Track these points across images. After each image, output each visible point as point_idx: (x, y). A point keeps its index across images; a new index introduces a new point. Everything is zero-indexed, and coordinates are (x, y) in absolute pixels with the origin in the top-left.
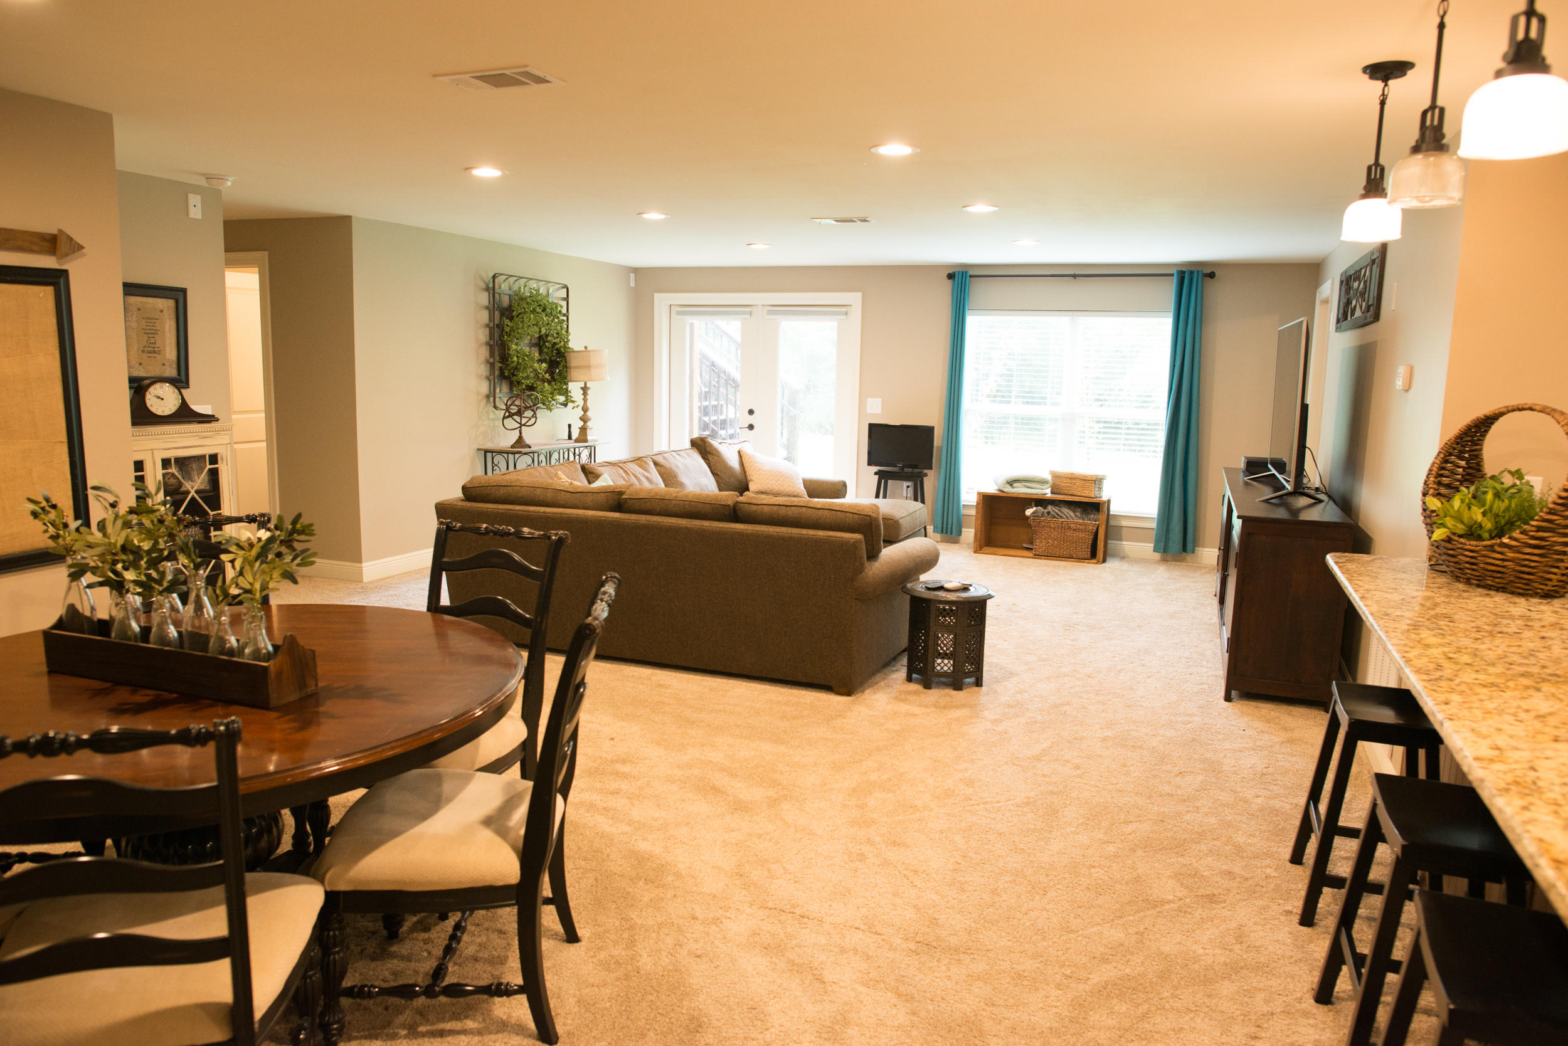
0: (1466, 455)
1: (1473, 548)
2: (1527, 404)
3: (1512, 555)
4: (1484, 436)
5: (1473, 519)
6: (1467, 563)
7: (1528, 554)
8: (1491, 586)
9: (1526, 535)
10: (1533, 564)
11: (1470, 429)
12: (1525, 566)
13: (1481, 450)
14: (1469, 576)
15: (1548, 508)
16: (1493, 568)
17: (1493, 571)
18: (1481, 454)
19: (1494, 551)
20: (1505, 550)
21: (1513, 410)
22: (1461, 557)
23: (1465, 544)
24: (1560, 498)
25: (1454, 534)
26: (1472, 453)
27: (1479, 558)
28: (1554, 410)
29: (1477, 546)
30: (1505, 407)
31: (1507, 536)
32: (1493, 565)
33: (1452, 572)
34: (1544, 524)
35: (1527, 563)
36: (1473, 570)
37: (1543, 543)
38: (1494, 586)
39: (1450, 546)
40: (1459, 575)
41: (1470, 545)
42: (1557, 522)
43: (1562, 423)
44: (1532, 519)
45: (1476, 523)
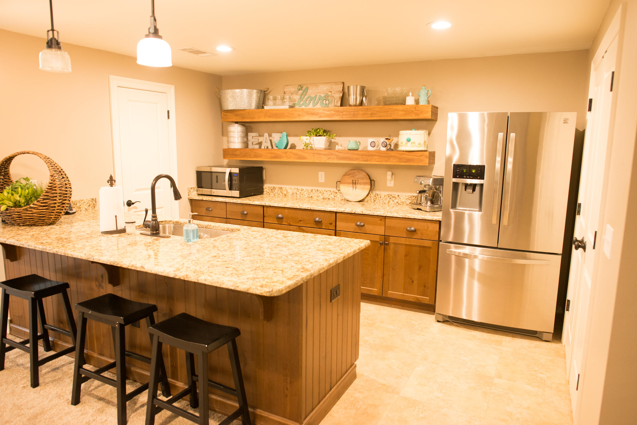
0: (3, 174)
1: (19, 211)
2: (26, 151)
3: (35, 211)
4: (9, 165)
5: (15, 199)
6: (17, 217)
7: (42, 209)
8: (29, 225)
9: (40, 202)
10: (44, 213)
11: (3, 163)
12: (41, 214)
13: (9, 171)
14: (19, 222)
15: (45, 191)
16: (29, 217)
17: (29, 219)
18: (9, 173)
19: (28, 211)
20: (32, 209)
21: (21, 154)
22: (14, 215)
23: (15, 210)
24: (49, 186)
25: (9, 207)
26: (5, 173)
27: (22, 215)
28: (37, 153)
29: (20, 210)
30: (17, 153)
31: (32, 204)
32: (28, 216)
33: (10, 222)
34: (45, 197)
35: (42, 213)
36: (20, 220)
37: (46, 204)
38: (30, 225)
39: (8, 212)
40: (14, 223)
41: (17, 210)
42: (50, 196)
43: (42, 158)
44: (40, 196)
45: (17, 200)
